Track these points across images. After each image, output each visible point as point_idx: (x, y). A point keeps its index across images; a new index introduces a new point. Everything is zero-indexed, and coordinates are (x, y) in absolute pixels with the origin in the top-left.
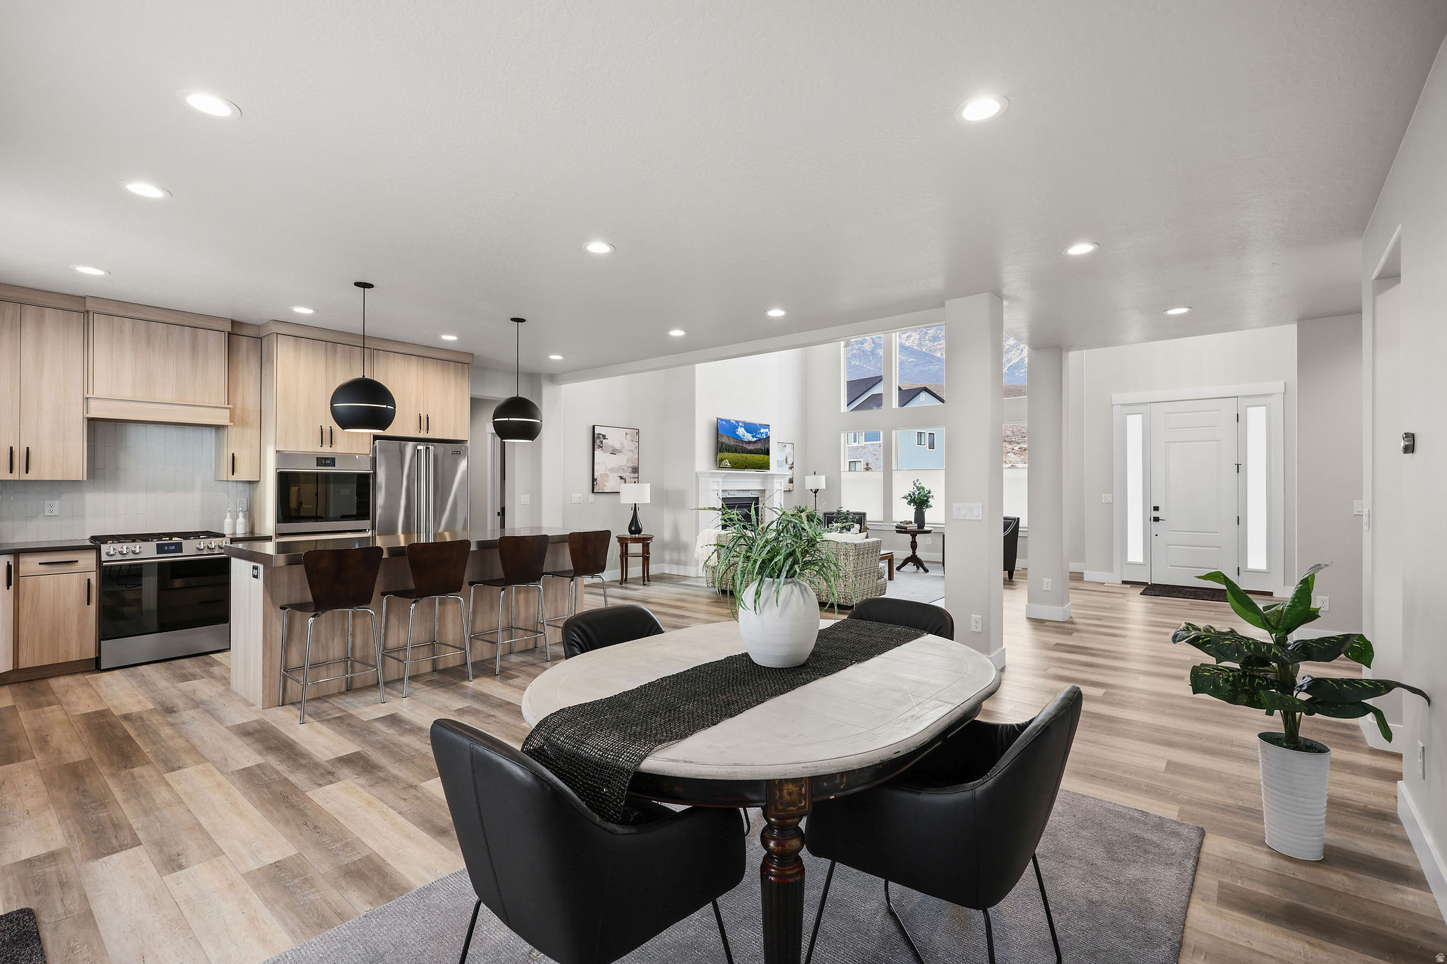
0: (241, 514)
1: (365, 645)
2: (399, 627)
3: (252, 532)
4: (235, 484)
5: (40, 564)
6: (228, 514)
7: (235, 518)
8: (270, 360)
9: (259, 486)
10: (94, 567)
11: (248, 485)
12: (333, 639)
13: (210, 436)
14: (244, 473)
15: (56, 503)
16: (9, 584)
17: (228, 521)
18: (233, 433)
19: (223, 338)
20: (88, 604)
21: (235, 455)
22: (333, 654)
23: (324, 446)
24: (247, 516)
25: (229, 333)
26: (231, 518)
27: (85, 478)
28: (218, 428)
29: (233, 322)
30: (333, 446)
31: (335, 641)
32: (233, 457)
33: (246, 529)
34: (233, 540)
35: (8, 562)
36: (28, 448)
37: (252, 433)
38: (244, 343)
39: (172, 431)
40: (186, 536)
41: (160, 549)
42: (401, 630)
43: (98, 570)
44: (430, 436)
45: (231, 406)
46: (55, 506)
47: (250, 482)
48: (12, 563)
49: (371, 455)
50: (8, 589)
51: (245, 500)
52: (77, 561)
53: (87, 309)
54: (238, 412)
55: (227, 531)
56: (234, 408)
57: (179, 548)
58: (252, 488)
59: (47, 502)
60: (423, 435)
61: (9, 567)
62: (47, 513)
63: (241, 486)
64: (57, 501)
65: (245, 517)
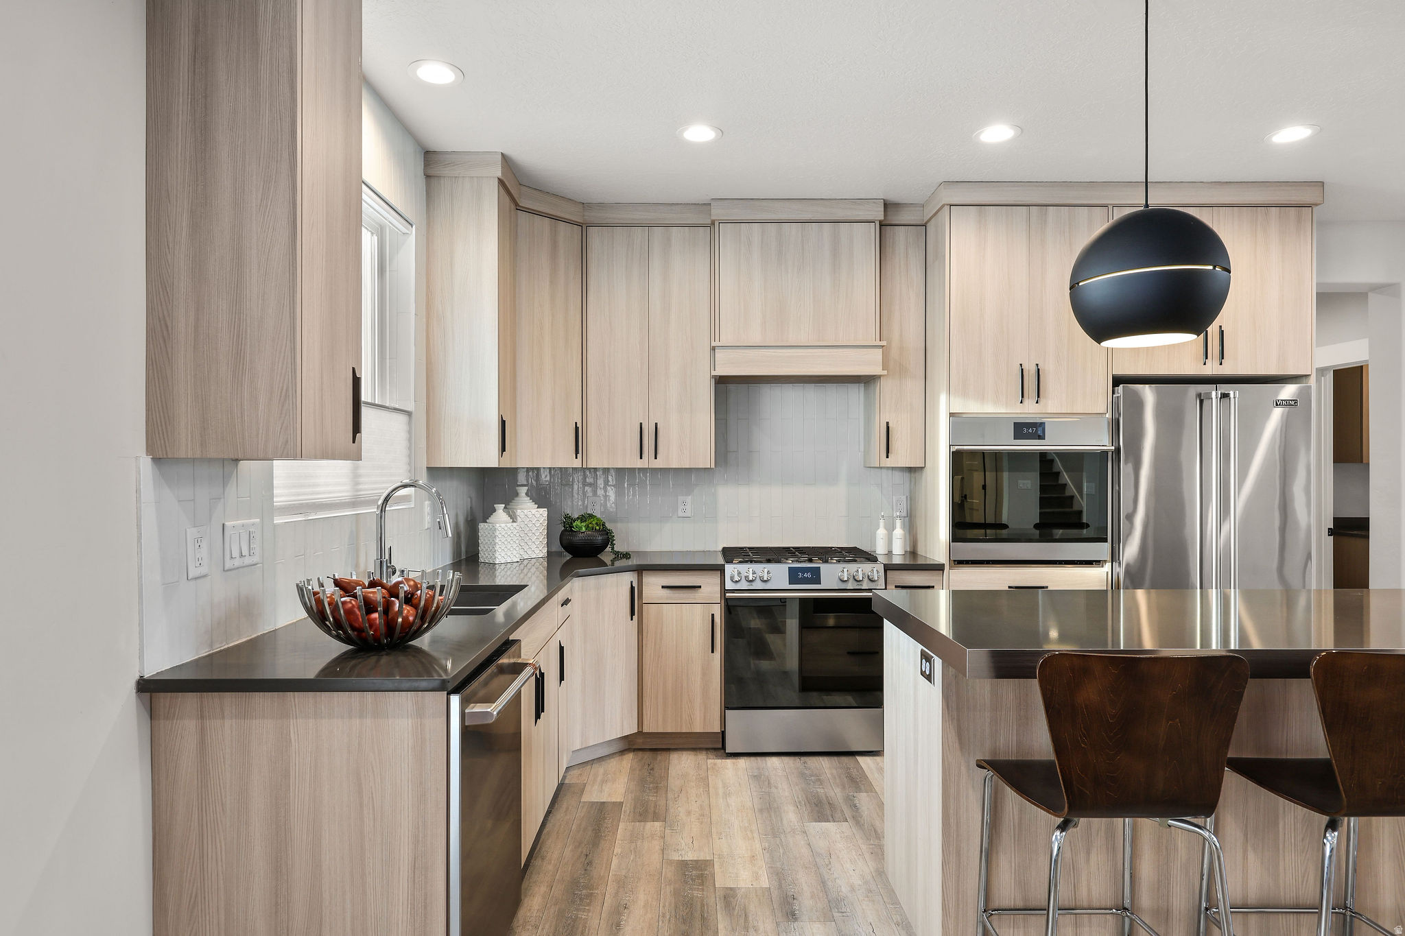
0: (898, 523)
1: (1163, 883)
2: (1245, 851)
3: (913, 553)
4: (890, 472)
5: (663, 587)
6: (882, 522)
7: (890, 529)
8: (940, 257)
9: (924, 477)
10: (717, 597)
11: (907, 475)
12: (1088, 853)
13: (856, 394)
14: (903, 456)
15: (689, 499)
16: (632, 614)
17: (881, 532)
18: (886, 387)
19: (873, 230)
20: (713, 652)
21: (890, 425)
22: (1089, 890)
23: (1026, 401)
24: (907, 524)
25: (881, 225)
26: (885, 528)
27: (713, 466)
28: (867, 381)
29: (887, 205)
30: (1042, 400)
31: (1093, 857)
32: (888, 428)
33: (905, 546)
34: (888, 568)
35: (632, 582)
36: (656, 424)
37: (913, 386)
38: (900, 237)
39: (811, 392)
40: (826, 554)
41: (794, 576)
42: (1251, 856)
43: (723, 601)
44: (1227, 369)
45: (884, 343)
46: (688, 503)
47: (911, 470)
48: (635, 585)
49: (1108, 415)
50: (632, 619)
51: (904, 498)
52: (700, 587)
53: (713, 218)
54: (894, 353)
55: (880, 550)
56: (889, 343)
57: (816, 576)
58: (913, 480)
59: (681, 498)
60: (1211, 369)
61: (632, 588)
62: (680, 514)
63: (897, 474)
64: (690, 497)
65: (903, 527)
